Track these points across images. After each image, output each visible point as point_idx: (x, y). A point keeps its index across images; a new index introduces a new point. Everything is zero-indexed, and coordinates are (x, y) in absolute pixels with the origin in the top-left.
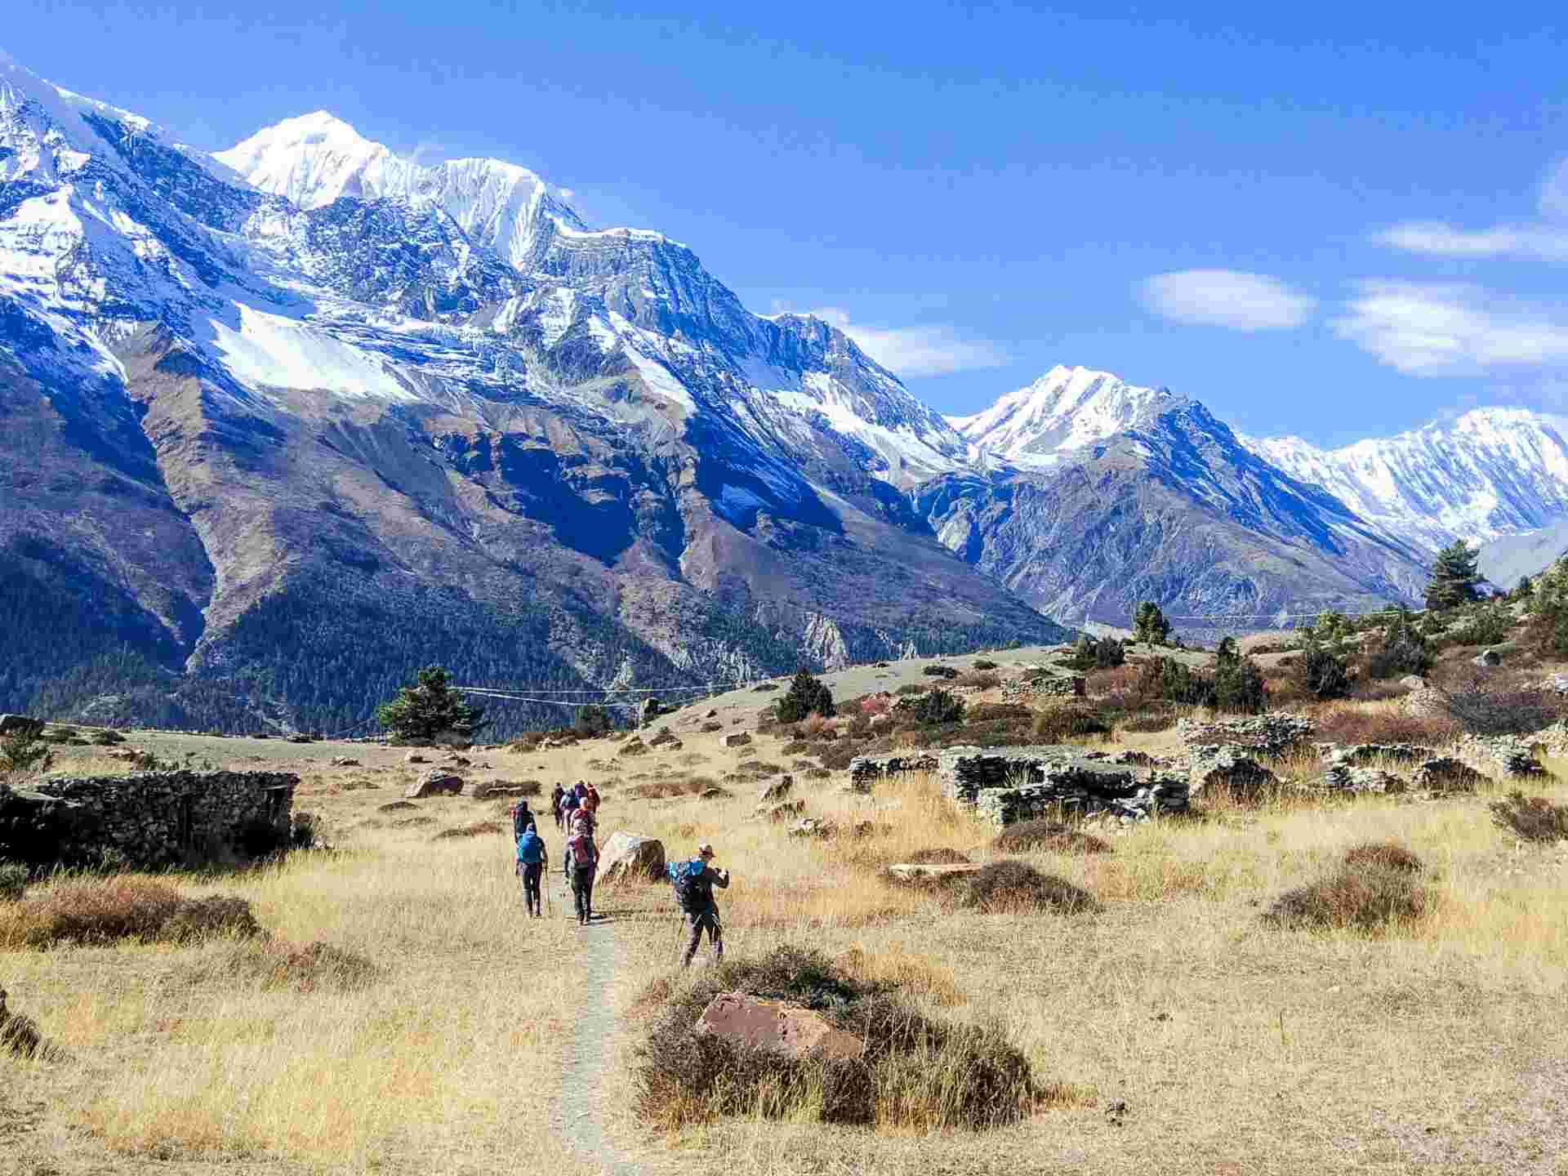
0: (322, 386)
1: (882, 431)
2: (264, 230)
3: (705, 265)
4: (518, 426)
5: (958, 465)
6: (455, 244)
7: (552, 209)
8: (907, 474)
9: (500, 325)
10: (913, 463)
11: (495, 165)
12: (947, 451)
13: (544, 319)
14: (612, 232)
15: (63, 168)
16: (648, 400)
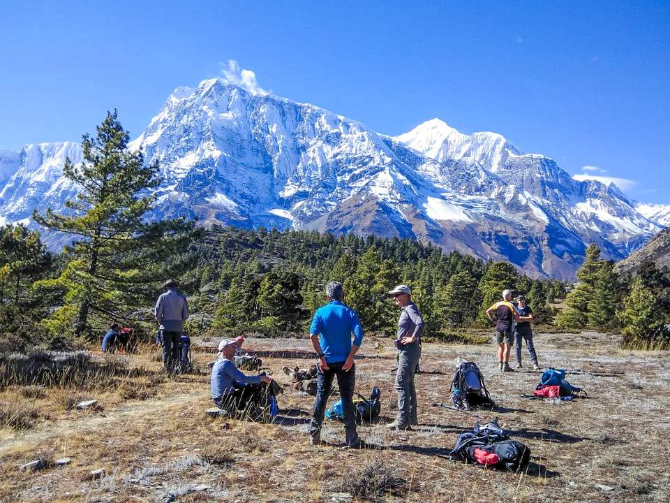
0: (450, 219)
1: (618, 219)
2: (428, 169)
3: (558, 164)
4: (498, 228)
5: (645, 231)
6: (480, 172)
7: (507, 147)
8: (625, 235)
9: (493, 196)
10: (628, 231)
11: (489, 134)
12: (642, 226)
13: (506, 195)
14: (527, 155)
15: (385, 162)
16: (534, 219)
